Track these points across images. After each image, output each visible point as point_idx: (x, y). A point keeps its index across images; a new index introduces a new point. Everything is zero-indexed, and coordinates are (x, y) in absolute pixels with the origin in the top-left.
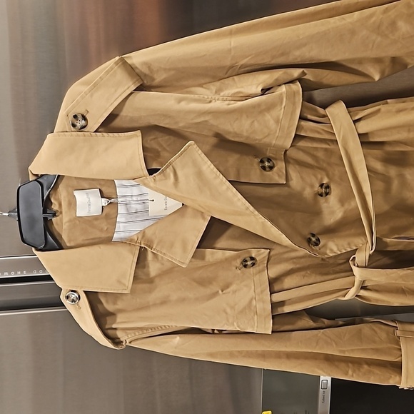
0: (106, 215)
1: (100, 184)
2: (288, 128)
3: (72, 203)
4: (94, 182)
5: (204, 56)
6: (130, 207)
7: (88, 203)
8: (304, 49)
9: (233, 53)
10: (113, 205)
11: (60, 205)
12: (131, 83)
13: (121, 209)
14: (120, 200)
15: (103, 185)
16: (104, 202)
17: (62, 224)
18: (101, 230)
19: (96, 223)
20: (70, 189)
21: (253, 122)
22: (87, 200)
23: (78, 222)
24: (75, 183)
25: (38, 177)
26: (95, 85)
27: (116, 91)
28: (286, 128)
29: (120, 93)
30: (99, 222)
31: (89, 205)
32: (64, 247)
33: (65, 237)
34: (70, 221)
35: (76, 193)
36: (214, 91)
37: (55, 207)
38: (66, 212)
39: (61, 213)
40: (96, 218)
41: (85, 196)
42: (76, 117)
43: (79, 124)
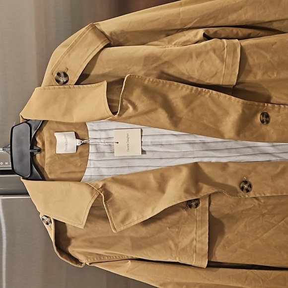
0: (80, 153)
1: (75, 128)
2: (232, 66)
3: (53, 143)
4: (71, 127)
5: (158, 19)
6: (99, 147)
7: (66, 143)
8: (240, 11)
9: (181, 17)
10: (85, 145)
11: (43, 144)
12: (100, 43)
14: (91, 141)
15: (78, 129)
16: (78, 142)
17: (45, 159)
18: (76, 166)
19: (72, 159)
20: (51, 131)
21: (202, 62)
22: (65, 140)
23: (57, 158)
24: (55, 126)
25: (27, 121)
26: (71, 47)
27: (88, 50)
28: (231, 65)
29: (92, 51)
30: (74, 158)
31: (67, 144)
32: (46, 179)
34: (51, 157)
35: (56, 135)
36: (167, 42)
37: (40, 145)
38: (48, 150)
39: (44, 150)
40: (72, 155)
41: (64, 137)
42: (59, 74)
43: (63, 80)
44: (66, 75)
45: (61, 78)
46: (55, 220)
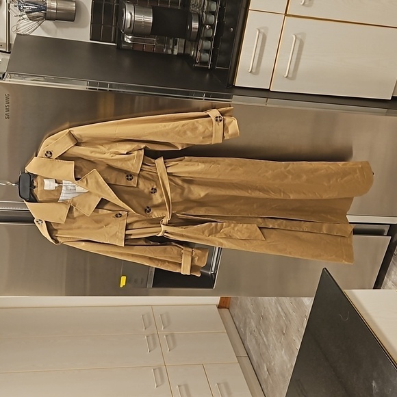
0: (57, 190)
3: (43, 184)
6: (68, 187)
10: (60, 186)
11: (37, 184)
12: (72, 143)
13: (64, 188)
14: (63, 185)
16: (57, 185)
17: (38, 192)
20: (42, 179)
22: (49, 183)
23: (44, 192)
25: (29, 173)
29: (67, 146)
30: (54, 192)
31: (50, 185)
33: (38, 197)
34: (41, 191)
35: (45, 180)
37: (35, 184)
38: (39, 187)
39: (37, 187)
40: (52, 191)
42: (47, 152)
43: (48, 155)
44: (51, 153)
45: (49, 154)
46: (46, 222)
